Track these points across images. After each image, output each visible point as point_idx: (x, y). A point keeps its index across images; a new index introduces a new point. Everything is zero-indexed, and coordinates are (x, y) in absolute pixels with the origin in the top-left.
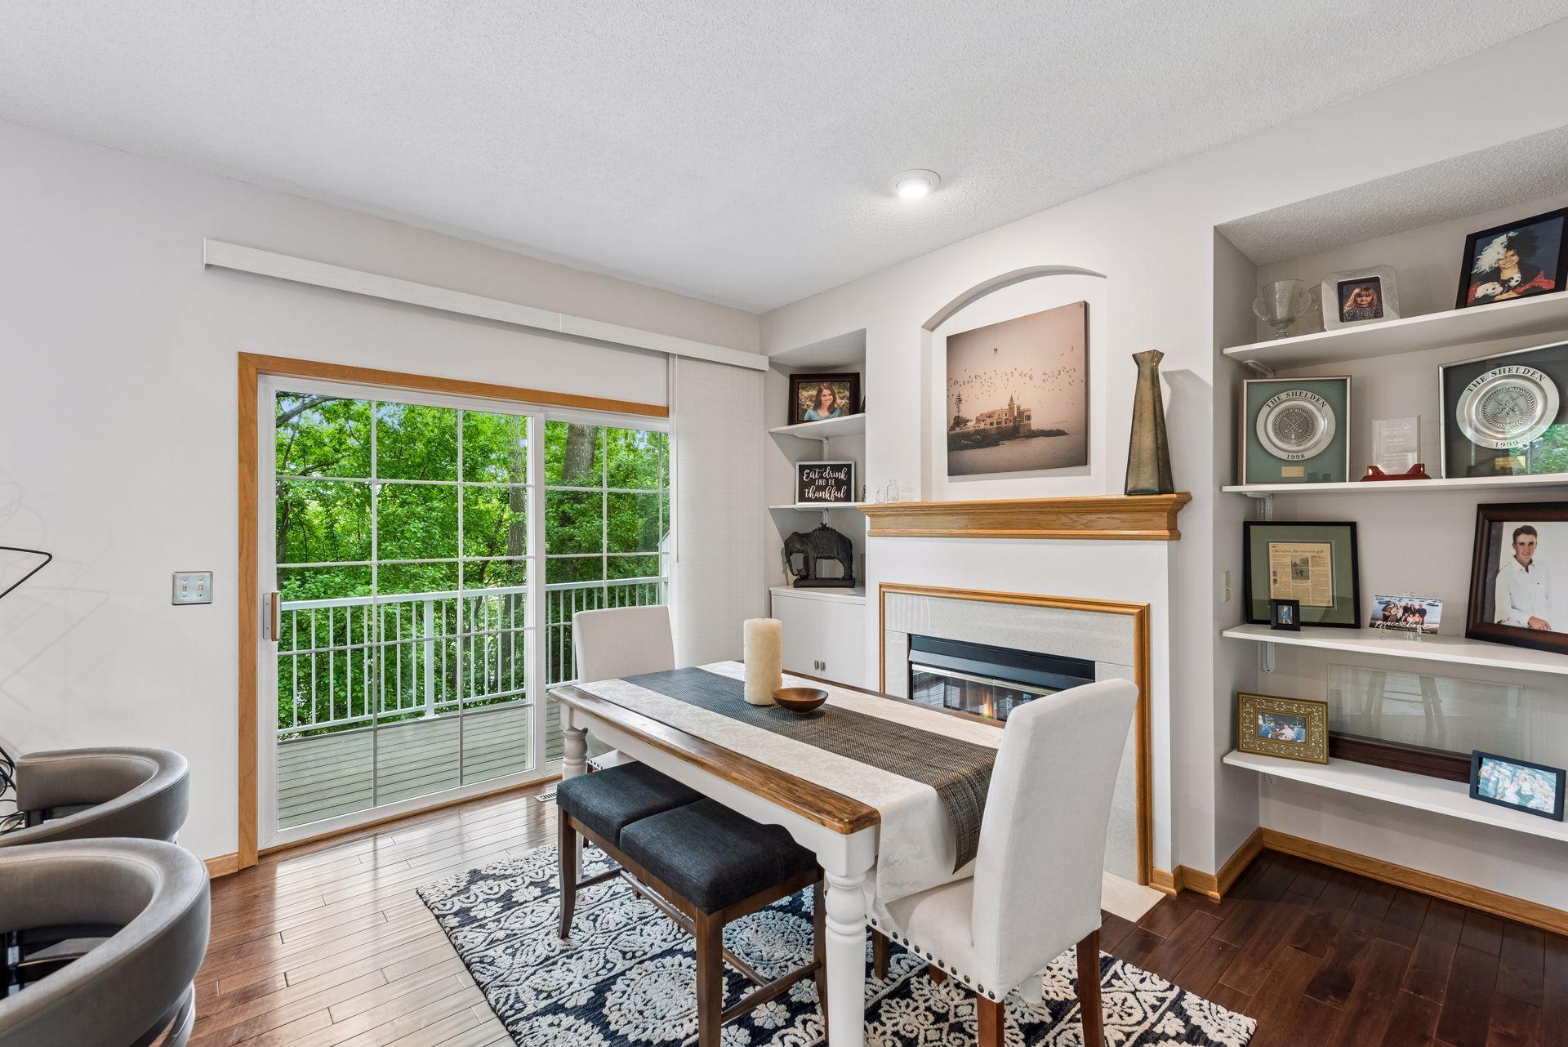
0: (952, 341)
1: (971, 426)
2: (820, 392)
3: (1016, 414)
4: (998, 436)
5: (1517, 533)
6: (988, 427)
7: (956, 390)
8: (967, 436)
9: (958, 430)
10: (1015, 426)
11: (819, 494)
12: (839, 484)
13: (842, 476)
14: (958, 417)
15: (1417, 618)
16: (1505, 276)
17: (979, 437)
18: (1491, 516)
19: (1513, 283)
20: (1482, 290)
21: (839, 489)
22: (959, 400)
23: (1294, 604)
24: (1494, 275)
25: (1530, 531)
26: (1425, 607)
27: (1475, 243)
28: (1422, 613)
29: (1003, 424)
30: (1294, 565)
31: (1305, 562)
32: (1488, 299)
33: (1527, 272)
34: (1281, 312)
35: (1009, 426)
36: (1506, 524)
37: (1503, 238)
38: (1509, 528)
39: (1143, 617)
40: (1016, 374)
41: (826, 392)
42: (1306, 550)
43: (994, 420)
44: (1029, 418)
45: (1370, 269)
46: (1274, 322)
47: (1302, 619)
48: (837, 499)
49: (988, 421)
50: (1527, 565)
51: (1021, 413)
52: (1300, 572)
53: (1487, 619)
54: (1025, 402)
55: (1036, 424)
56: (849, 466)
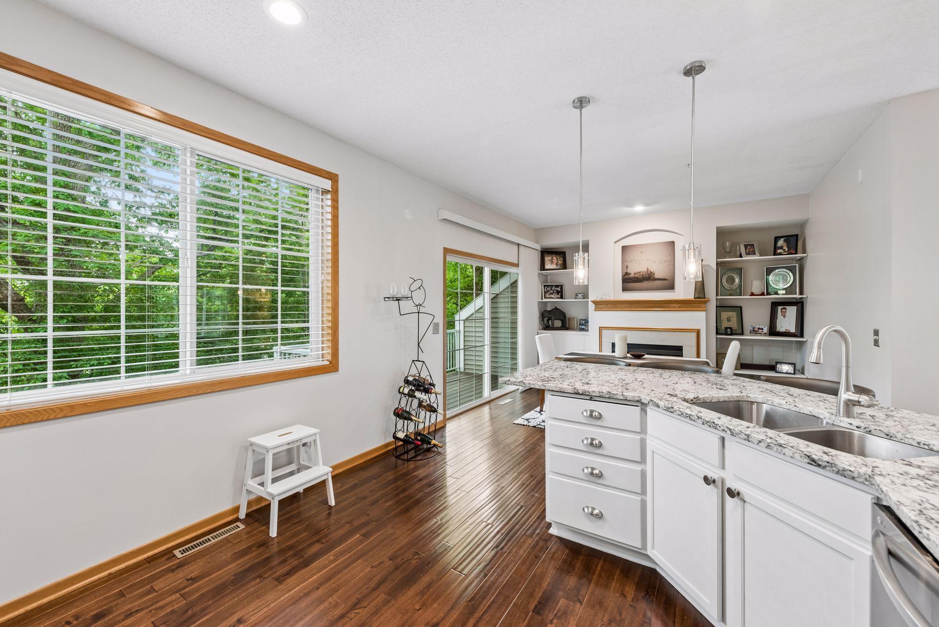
0: (624, 248)
1: (632, 275)
2: (552, 258)
3: (649, 273)
4: (641, 280)
5: (782, 309)
6: (638, 276)
7: (626, 264)
8: (630, 279)
9: (626, 277)
10: (649, 277)
11: (551, 296)
12: (558, 292)
13: (559, 289)
14: (626, 272)
15: (761, 330)
16: (784, 248)
17: (635, 279)
18: (775, 305)
19: (786, 250)
20: (779, 251)
21: (558, 294)
22: (627, 267)
23: (731, 328)
24: (781, 248)
25: (785, 309)
26: (763, 327)
27: (777, 239)
28: (762, 329)
29: (645, 276)
30: (727, 318)
31: (730, 317)
32: (780, 254)
33: (789, 249)
34: (728, 250)
35: (647, 276)
36: (779, 307)
37: (783, 239)
38: (780, 308)
39: (698, 332)
40: (649, 260)
41: (555, 258)
42: (730, 314)
43: (641, 274)
44: (654, 274)
45: (752, 242)
46: (726, 252)
47: (733, 333)
48: (557, 298)
49: (639, 274)
50: (784, 317)
51: (651, 273)
52: (729, 320)
53: (774, 330)
54: (652, 269)
55: (656, 276)
56: (562, 286)
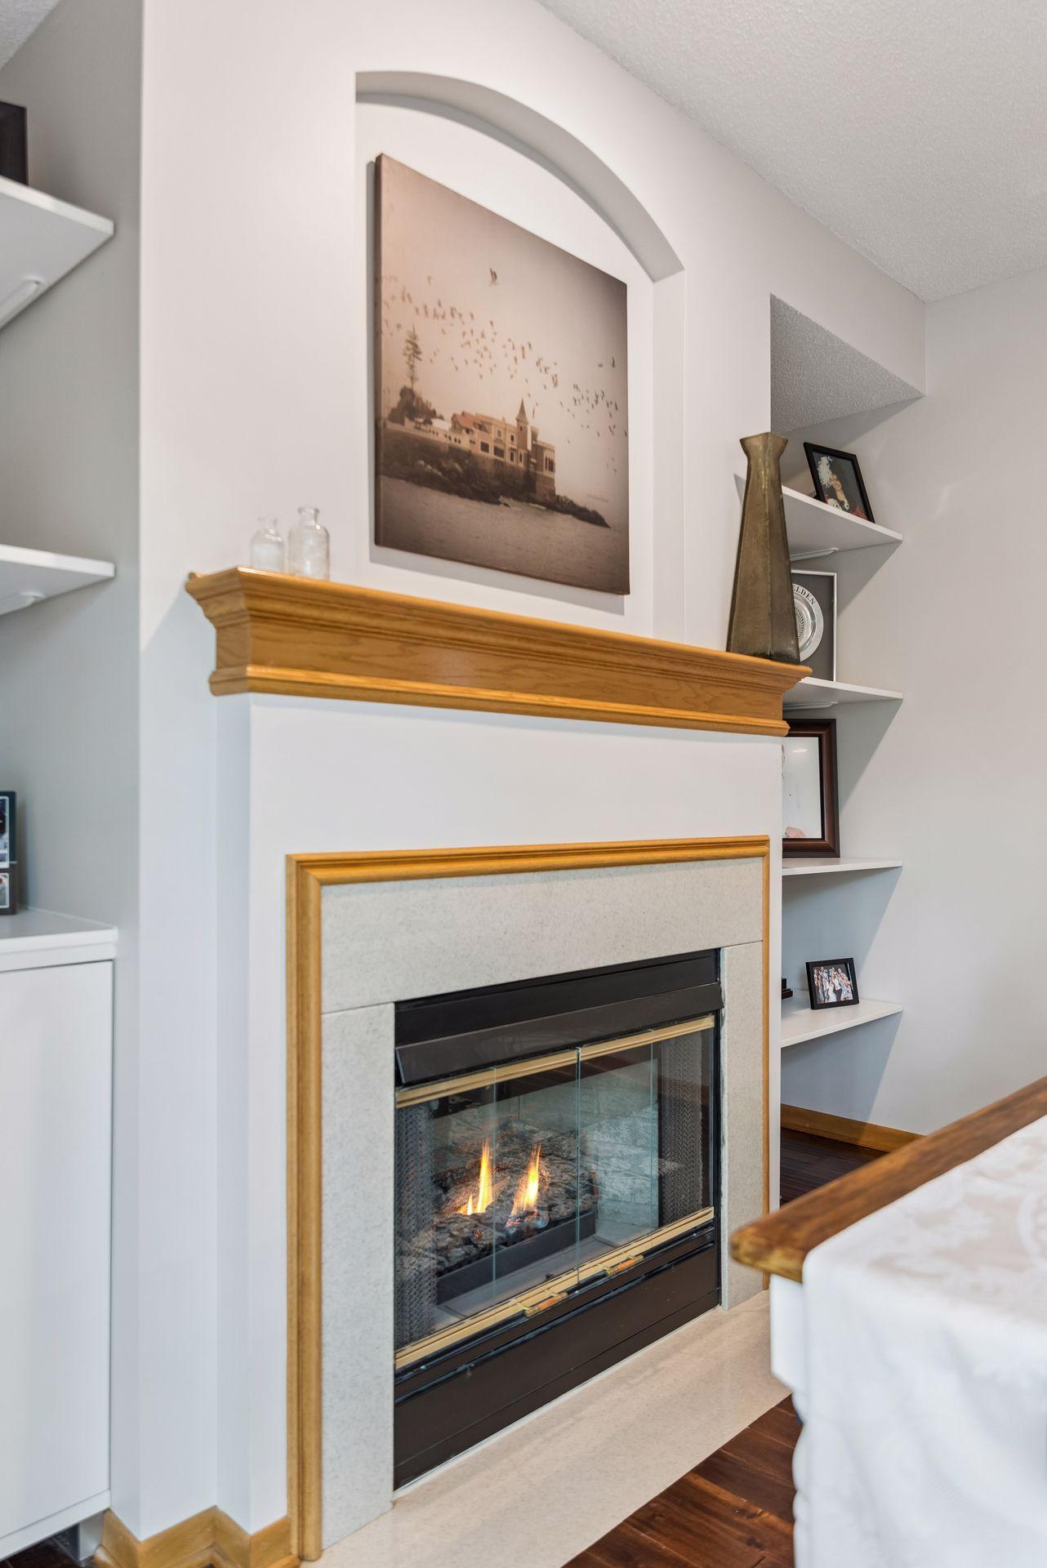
1: (441, 432)
3: (529, 447)
4: (497, 483)
6: (477, 450)
8: (430, 451)
9: (409, 426)
10: (527, 472)
14: (411, 392)
17: (457, 466)
22: (408, 349)
29: (507, 459)
35: (518, 468)
43: (491, 442)
44: (551, 466)
49: (478, 436)
51: (538, 449)
